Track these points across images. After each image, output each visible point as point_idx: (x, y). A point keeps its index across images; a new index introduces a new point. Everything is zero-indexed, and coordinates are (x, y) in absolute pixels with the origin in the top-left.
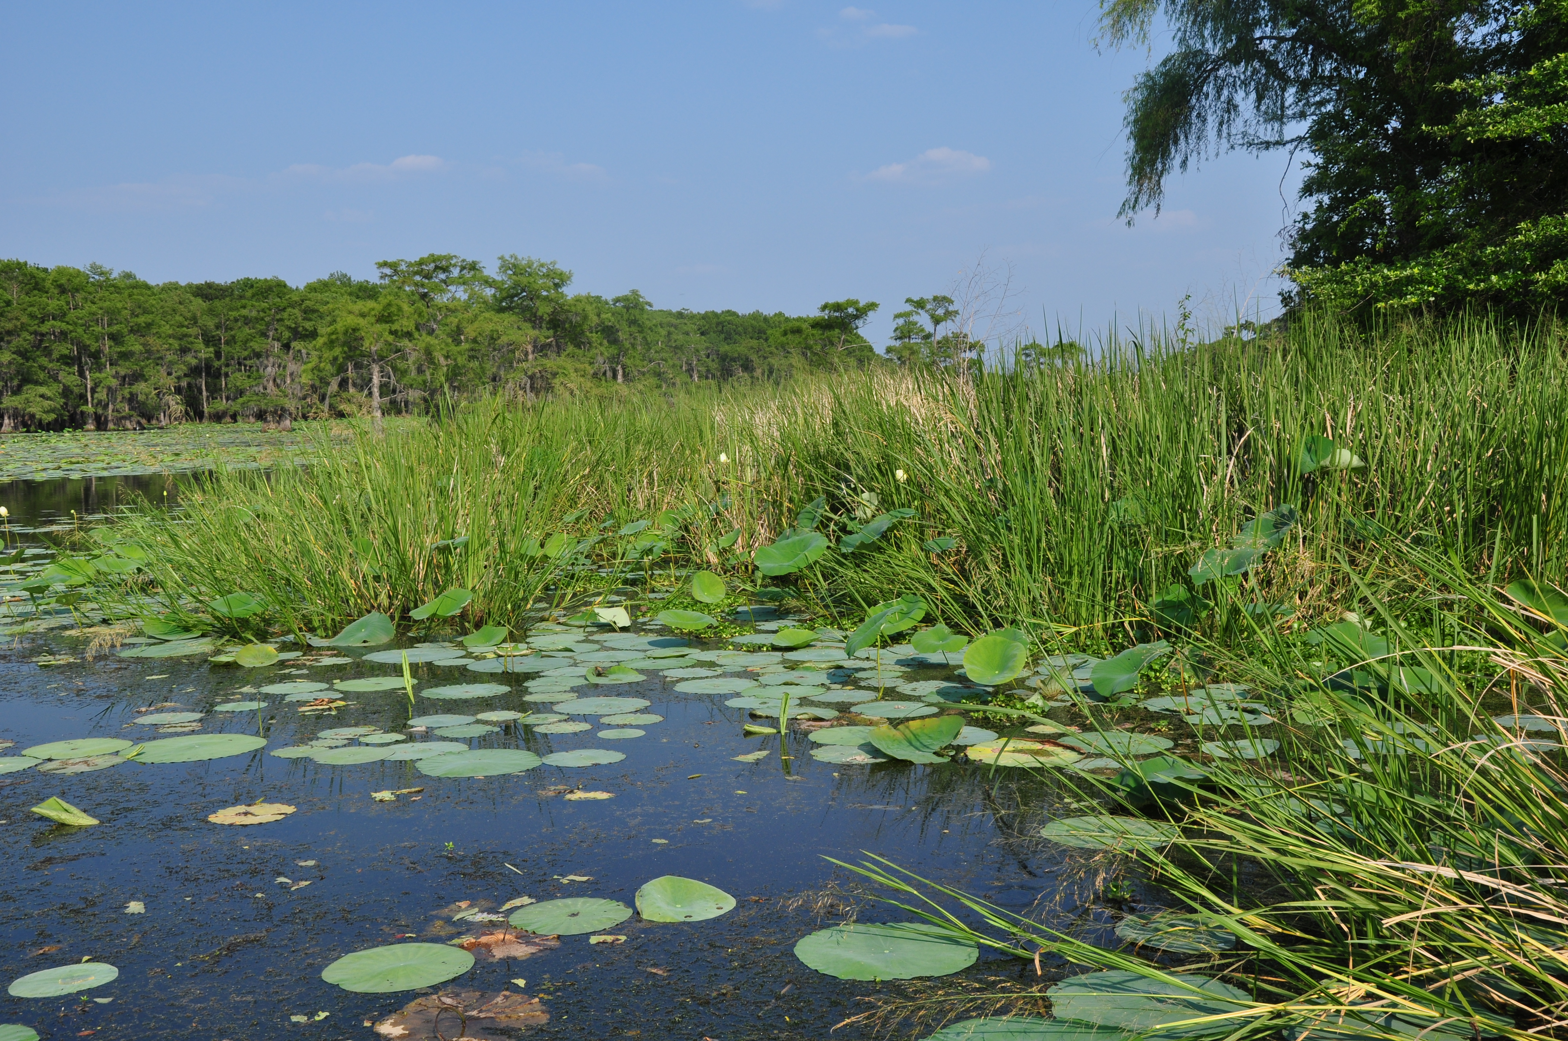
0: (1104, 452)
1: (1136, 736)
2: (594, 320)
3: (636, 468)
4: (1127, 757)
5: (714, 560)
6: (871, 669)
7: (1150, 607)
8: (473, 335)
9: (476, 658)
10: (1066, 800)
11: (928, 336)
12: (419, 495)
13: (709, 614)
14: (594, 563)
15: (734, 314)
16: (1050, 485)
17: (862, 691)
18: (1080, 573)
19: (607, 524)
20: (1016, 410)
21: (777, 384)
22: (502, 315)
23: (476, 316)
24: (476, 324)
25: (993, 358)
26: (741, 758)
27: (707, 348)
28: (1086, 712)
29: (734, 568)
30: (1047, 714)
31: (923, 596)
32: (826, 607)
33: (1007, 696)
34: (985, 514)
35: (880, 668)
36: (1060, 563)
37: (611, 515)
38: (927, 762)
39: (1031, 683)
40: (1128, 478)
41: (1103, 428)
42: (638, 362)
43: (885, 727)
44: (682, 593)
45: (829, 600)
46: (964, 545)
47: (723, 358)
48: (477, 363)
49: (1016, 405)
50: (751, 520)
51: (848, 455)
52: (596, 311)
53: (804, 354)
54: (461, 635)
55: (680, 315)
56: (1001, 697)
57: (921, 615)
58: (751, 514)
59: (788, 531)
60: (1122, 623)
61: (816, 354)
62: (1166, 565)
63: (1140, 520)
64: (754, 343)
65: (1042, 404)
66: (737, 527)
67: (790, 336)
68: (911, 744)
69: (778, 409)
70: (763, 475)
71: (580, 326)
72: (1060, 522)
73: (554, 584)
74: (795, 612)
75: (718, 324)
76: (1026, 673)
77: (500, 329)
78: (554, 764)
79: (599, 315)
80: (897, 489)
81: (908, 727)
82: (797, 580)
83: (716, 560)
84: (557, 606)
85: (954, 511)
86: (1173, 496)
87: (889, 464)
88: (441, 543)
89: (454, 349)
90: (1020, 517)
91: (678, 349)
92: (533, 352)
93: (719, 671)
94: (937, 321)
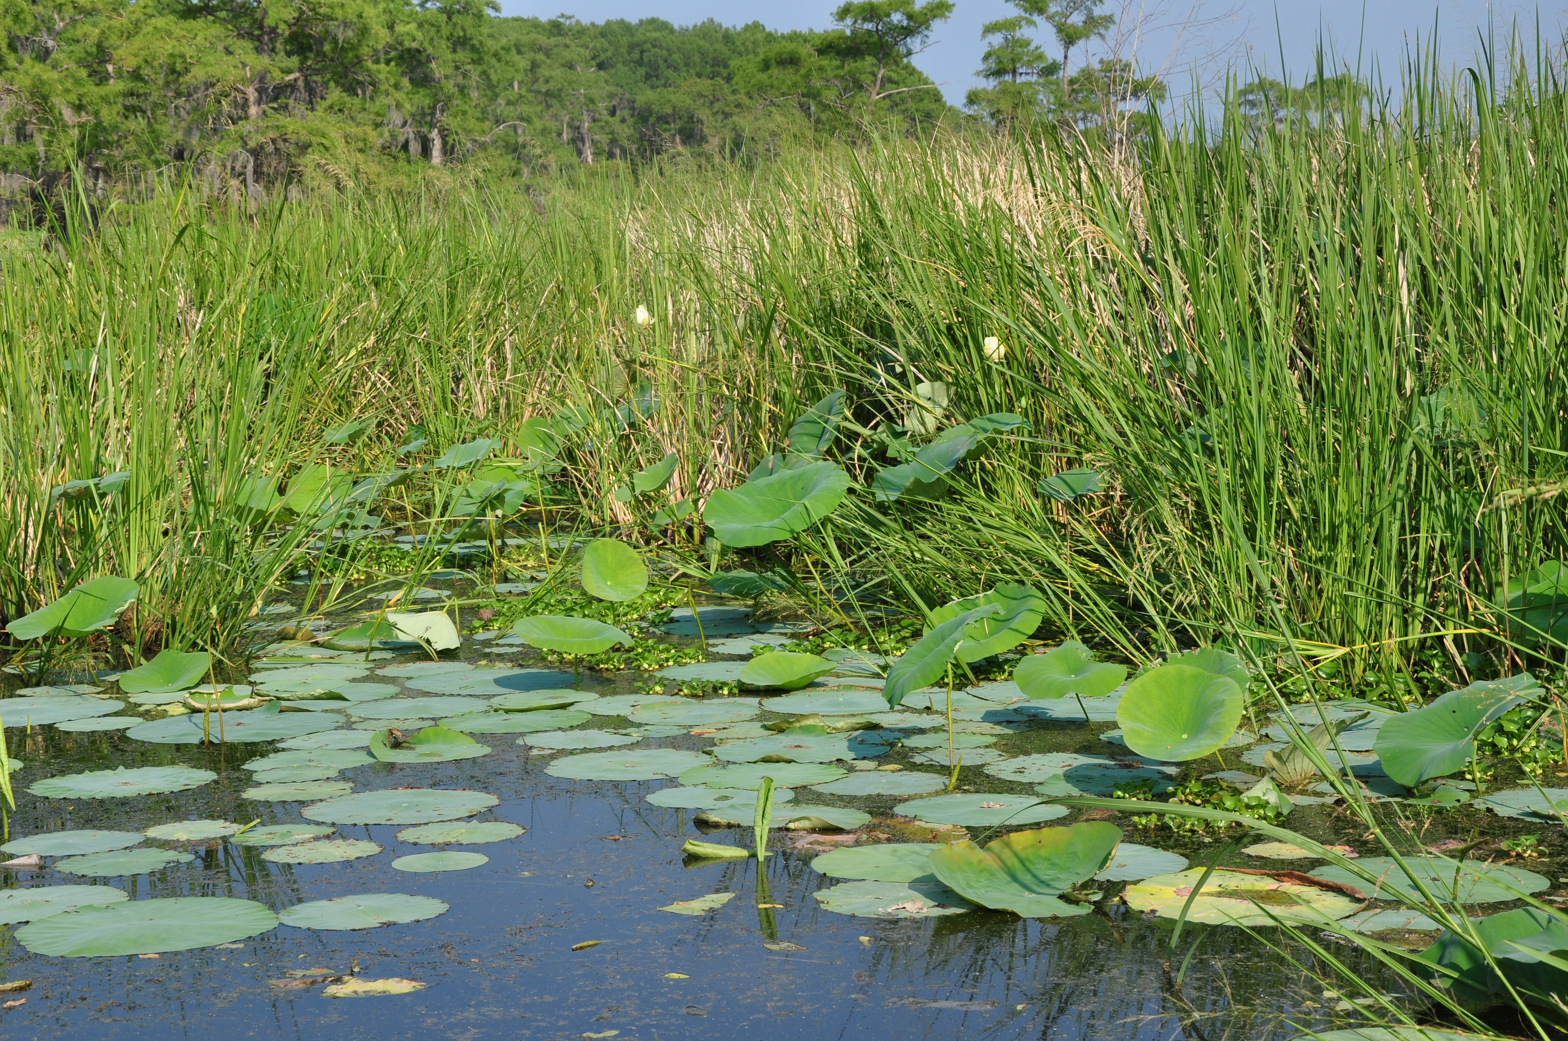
0: (1405, 297)
1: (1470, 866)
2: (381, 36)
3: (470, 337)
4: (1450, 908)
5: (626, 517)
6: (935, 730)
7: (1497, 609)
8: (130, 63)
9: (147, 715)
10: (1327, 994)
11: (1051, 70)
12: (24, 389)
13: (616, 623)
14: (386, 523)
15: (664, 26)
16: (1293, 366)
17: (916, 774)
18: (1354, 539)
19: (413, 447)
20: (1225, 215)
21: (749, 166)
22: (191, 24)
23: (137, 25)
24: (138, 42)
25: (1180, 112)
26: (677, 908)
27: (611, 96)
28: (1366, 815)
29: (664, 532)
30: (1286, 820)
31: (1038, 586)
32: (847, 608)
33: (1206, 783)
34: (1161, 424)
35: (952, 728)
36: (1313, 520)
37: (421, 427)
38: (1046, 913)
39: (1251, 758)
40: (1452, 348)
41: (1403, 246)
42: (472, 123)
43: (963, 846)
44: (561, 582)
45: (851, 595)
46: (1118, 484)
47: (643, 116)
48: (143, 122)
49: (1224, 204)
50: (699, 439)
51: (889, 308)
52: (385, 18)
53: (804, 108)
54: (114, 669)
55: (556, 28)
56: (1194, 786)
57: (1033, 623)
58: (698, 426)
59: (770, 459)
60: (1441, 638)
61: (826, 107)
62: (1530, 523)
63: (1478, 432)
64: (705, 85)
65: (1278, 203)
66: (670, 451)
67: (775, 71)
68: (1014, 878)
69: (752, 218)
70: (722, 349)
71: (353, 48)
72: (1312, 437)
73: (307, 566)
74: (785, 619)
75: (632, 47)
76: (1243, 738)
77: (189, 52)
78: (304, 925)
79: (391, 27)
80: (987, 373)
81: (1008, 845)
82: (788, 557)
83: (630, 518)
84: (312, 610)
85: (1097, 417)
86: (1547, 382)
87: (970, 324)
88: (74, 485)
89: (93, 91)
90: (1231, 429)
91: (551, 97)
92: (259, 102)
93: (636, 735)
94: (1069, 38)
